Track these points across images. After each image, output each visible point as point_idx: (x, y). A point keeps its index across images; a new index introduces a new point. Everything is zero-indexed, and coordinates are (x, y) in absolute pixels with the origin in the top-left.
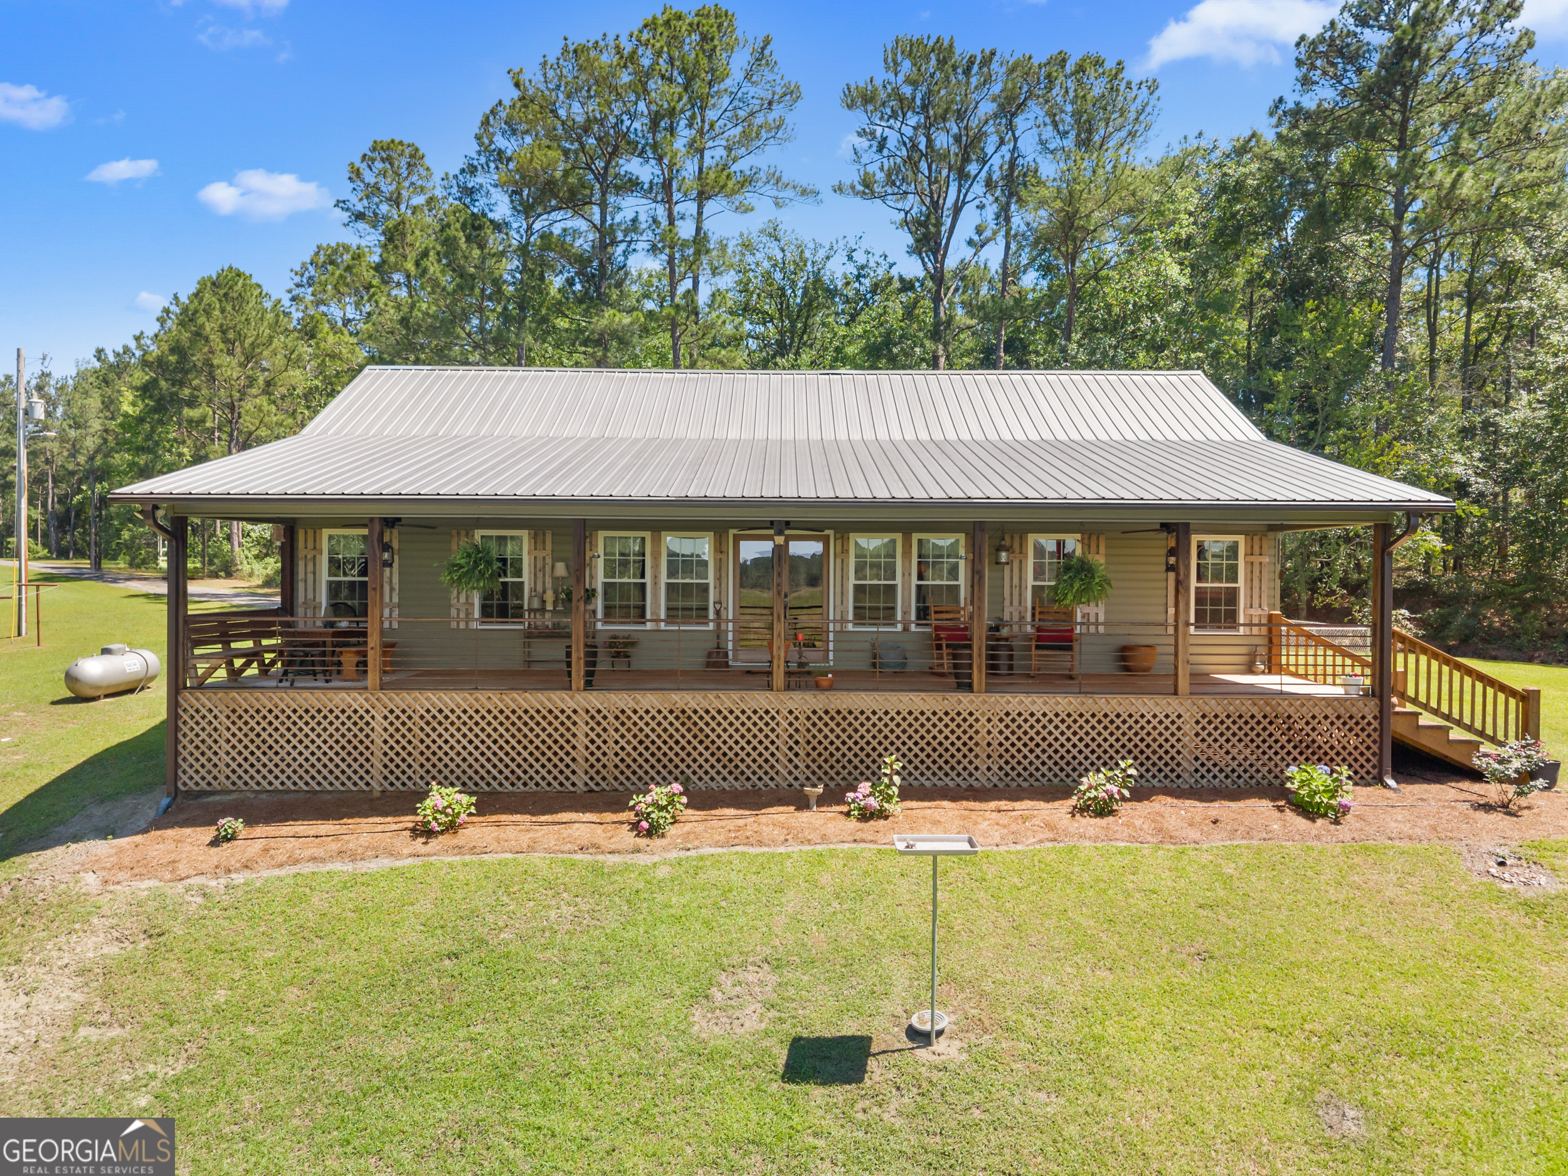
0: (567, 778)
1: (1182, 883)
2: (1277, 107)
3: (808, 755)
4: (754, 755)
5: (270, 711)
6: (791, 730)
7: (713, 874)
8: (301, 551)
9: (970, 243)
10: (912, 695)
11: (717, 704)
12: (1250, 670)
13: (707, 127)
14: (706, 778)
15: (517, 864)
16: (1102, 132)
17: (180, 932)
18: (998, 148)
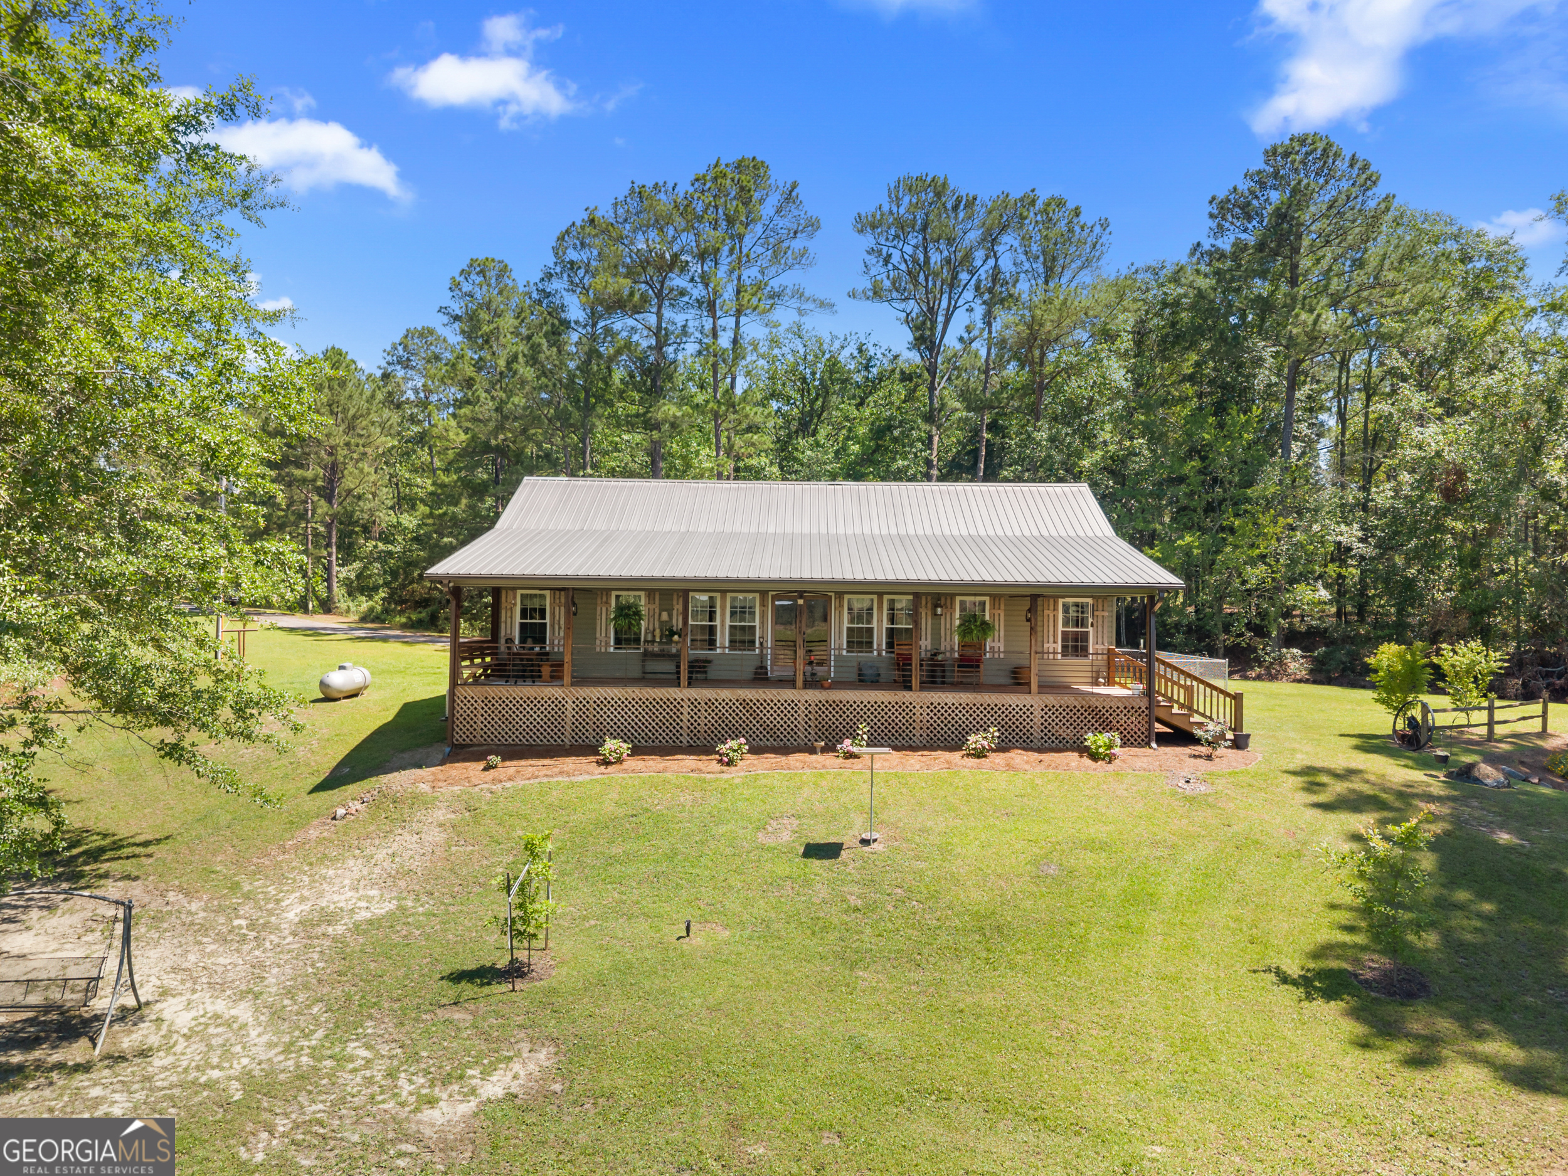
0: (678, 738)
1: (1011, 787)
2: (1195, 250)
3: (816, 726)
4: (785, 726)
5: (507, 698)
6: (806, 712)
7: (764, 781)
8: (504, 604)
9: (961, 339)
11: (764, 696)
12: (1097, 684)
13: (743, 255)
14: (757, 739)
15: (659, 777)
16: (1061, 262)
17: (486, 808)
18: (985, 261)
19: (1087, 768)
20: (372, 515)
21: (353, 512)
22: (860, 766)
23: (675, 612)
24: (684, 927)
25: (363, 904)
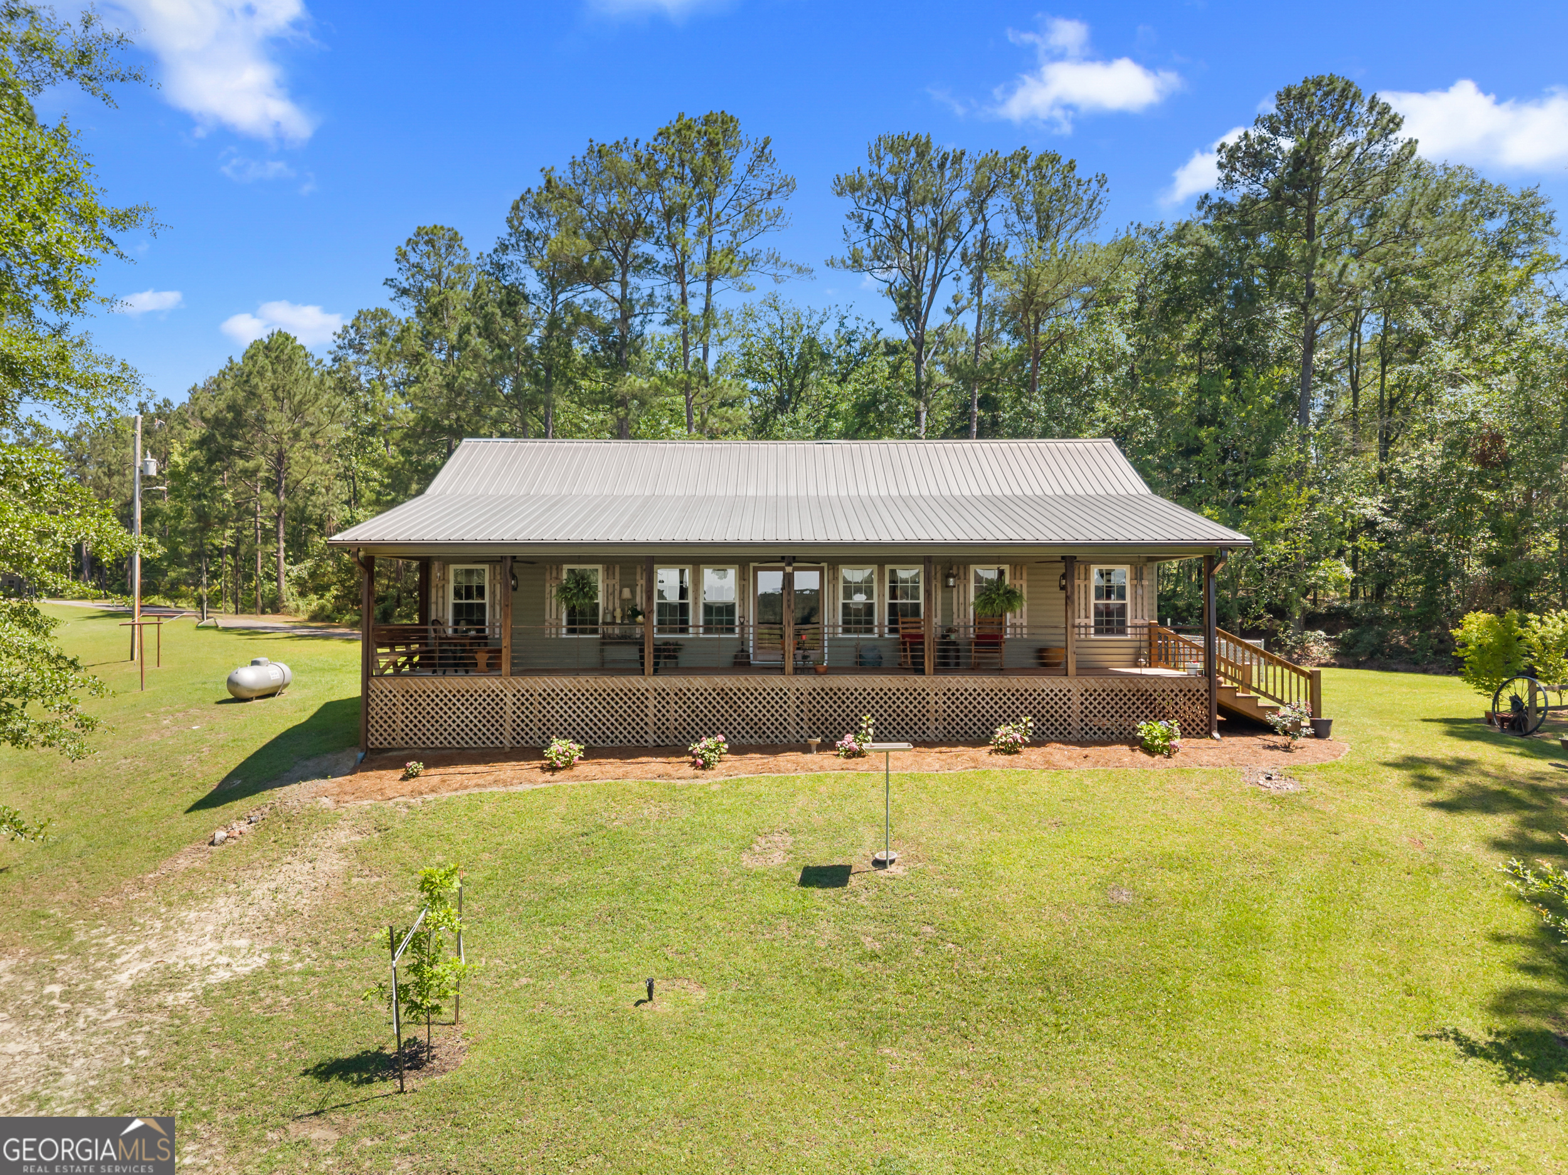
0: (642, 737)
1: (1055, 789)
2: (1203, 203)
3: (810, 719)
4: (772, 720)
5: (433, 692)
6: (798, 702)
7: (748, 788)
8: (434, 583)
9: (948, 310)
10: (882, 677)
11: (746, 684)
12: (1136, 664)
13: (713, 217)
14: (739, 736)
15: (618, 785)
16: (1057, 221)
17: (400, 827)
18: (971, 227)
19: (1143, 765)
20: (326, 510)
21: (306, 506)
22: (866, 767)
23: (638, 589)
24: (645, 986)
25: (224, 960)
